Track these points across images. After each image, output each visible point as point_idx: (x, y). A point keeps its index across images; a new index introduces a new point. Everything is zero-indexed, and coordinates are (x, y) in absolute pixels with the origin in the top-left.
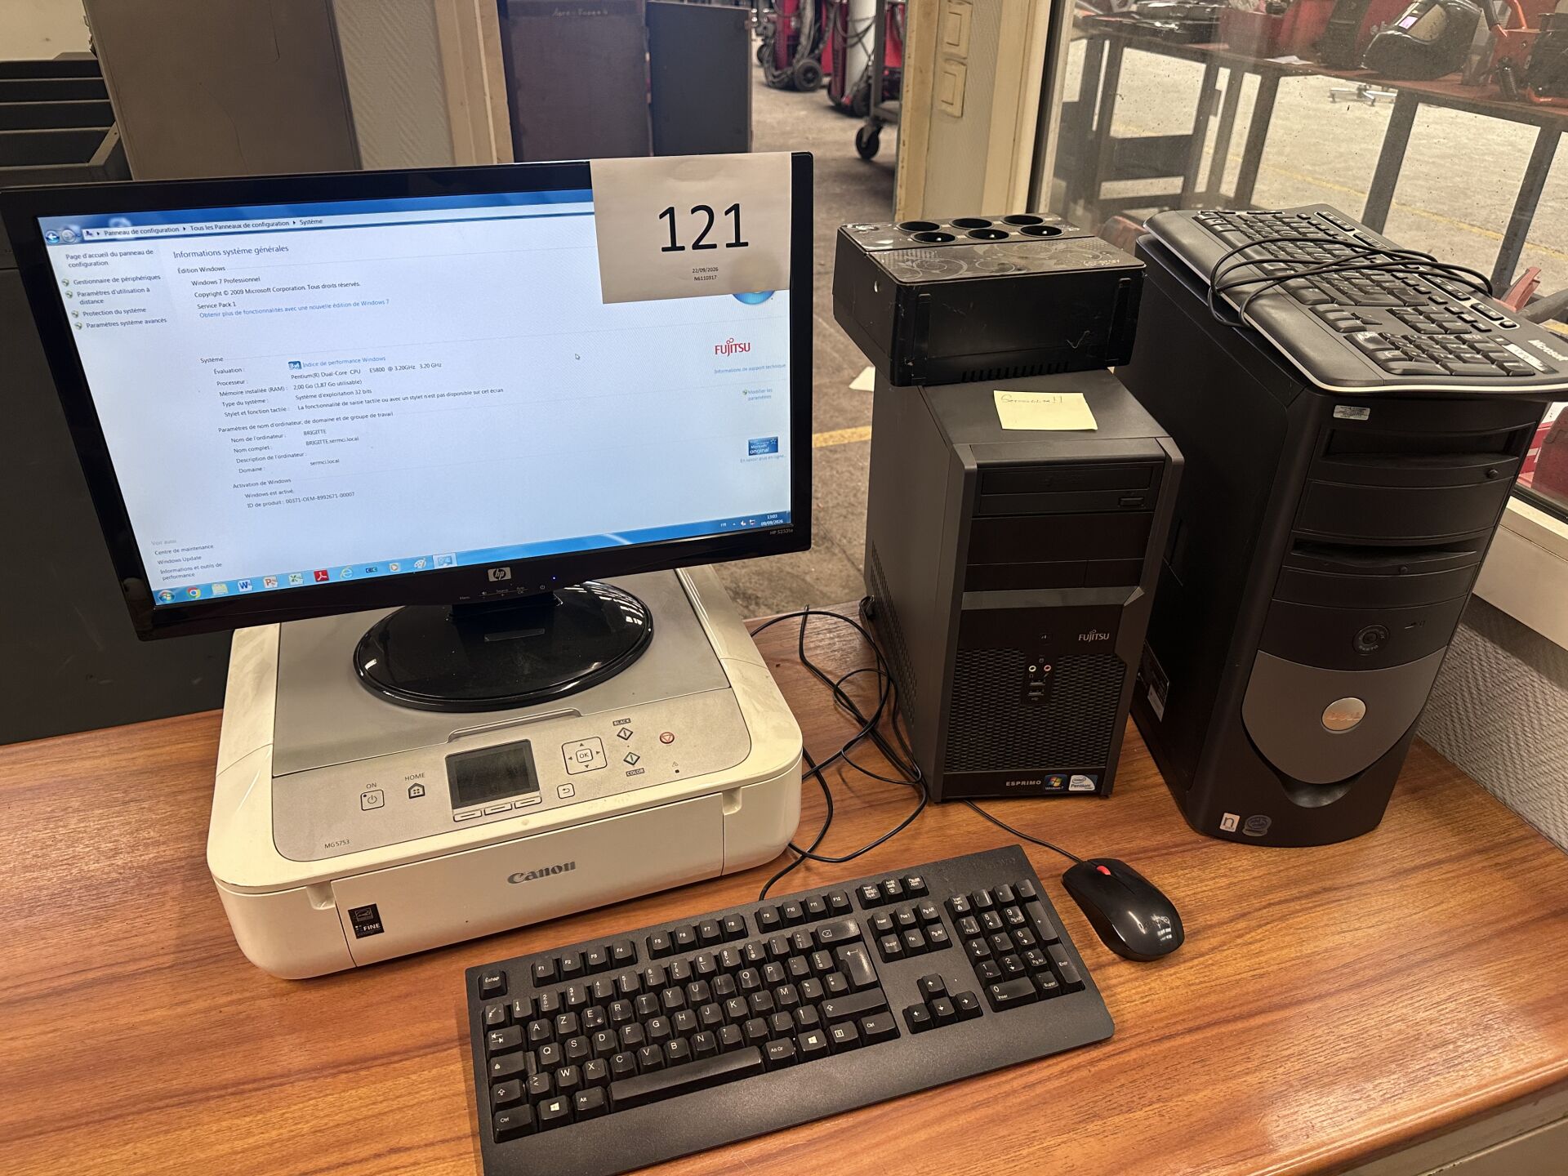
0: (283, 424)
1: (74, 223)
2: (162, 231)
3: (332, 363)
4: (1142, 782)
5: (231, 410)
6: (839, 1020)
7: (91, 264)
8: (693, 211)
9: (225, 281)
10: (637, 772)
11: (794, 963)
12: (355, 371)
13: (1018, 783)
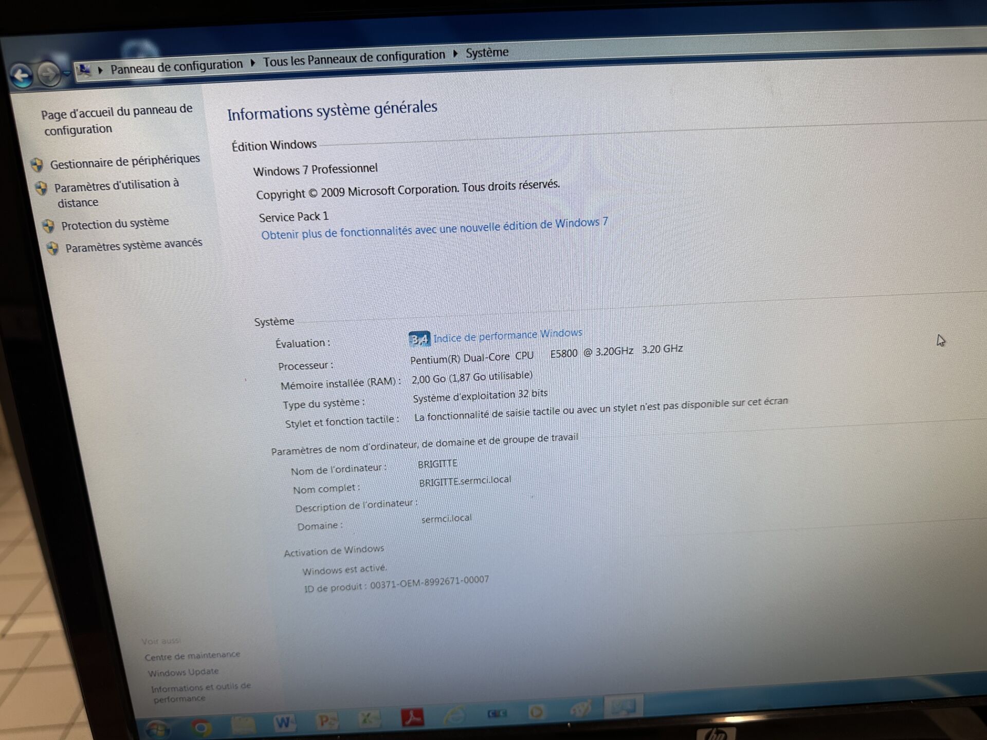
0: (384, 446)
1: (61, 49)
2: (213, 66)
3: (487, 337)
5: (297, 416)
7: (82, 130)
9: (315, 168)
12: (525, 354)
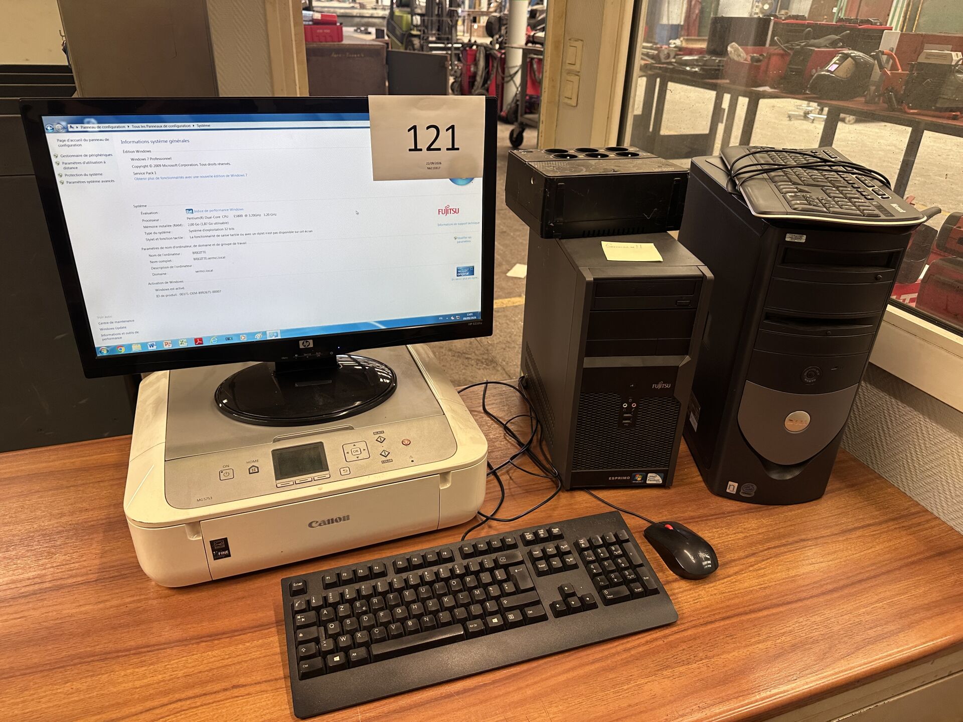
0: (180, 247)
1: (63, 120)
2: (115, 127)
3: (212, 211)
4: (690, 480)
5: (150, 237)
6: (511, 609)
7: (72, 146)
8: (428, 128)
9: (151, 159)
10: (388, 461)
11: (483, 576)
12: (225, 216)
13: (616, 478)
